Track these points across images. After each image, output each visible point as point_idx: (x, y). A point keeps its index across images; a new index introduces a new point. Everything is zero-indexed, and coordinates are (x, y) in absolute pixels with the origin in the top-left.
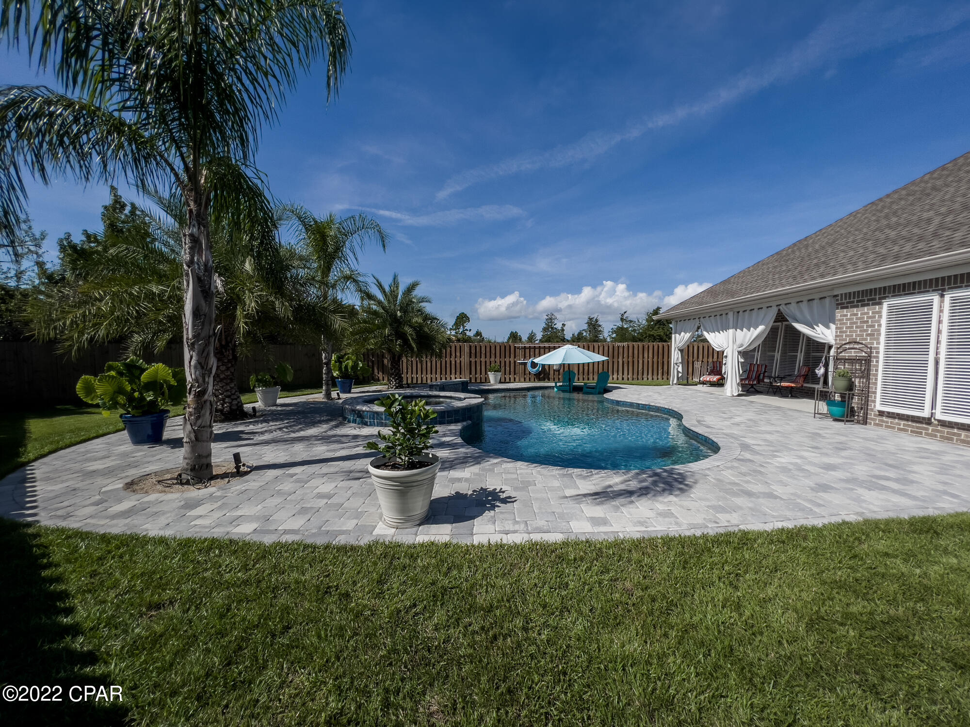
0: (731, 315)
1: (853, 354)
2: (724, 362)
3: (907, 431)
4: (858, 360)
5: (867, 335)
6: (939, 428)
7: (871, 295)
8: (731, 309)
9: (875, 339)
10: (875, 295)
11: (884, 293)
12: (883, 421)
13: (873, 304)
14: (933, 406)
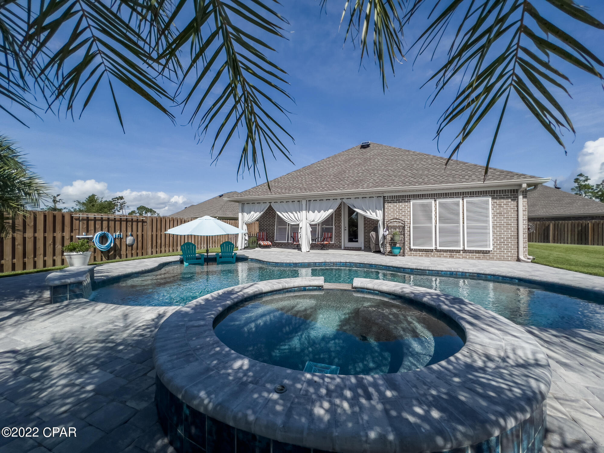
0: (304, 202)
1: (395, 224)
2: (300, 231)
3: (423, 256)
4: (399, 227)
5: (402, 216)
6: (436, 253)
7: (403, 198)
8: (304, 199)
9: (406, 217)
10: (405, 198)
11: (410, 198)
12: (412, 253)
13: (404, 202)
14: (436, 244)
